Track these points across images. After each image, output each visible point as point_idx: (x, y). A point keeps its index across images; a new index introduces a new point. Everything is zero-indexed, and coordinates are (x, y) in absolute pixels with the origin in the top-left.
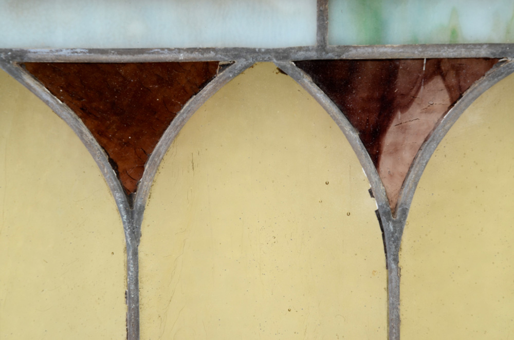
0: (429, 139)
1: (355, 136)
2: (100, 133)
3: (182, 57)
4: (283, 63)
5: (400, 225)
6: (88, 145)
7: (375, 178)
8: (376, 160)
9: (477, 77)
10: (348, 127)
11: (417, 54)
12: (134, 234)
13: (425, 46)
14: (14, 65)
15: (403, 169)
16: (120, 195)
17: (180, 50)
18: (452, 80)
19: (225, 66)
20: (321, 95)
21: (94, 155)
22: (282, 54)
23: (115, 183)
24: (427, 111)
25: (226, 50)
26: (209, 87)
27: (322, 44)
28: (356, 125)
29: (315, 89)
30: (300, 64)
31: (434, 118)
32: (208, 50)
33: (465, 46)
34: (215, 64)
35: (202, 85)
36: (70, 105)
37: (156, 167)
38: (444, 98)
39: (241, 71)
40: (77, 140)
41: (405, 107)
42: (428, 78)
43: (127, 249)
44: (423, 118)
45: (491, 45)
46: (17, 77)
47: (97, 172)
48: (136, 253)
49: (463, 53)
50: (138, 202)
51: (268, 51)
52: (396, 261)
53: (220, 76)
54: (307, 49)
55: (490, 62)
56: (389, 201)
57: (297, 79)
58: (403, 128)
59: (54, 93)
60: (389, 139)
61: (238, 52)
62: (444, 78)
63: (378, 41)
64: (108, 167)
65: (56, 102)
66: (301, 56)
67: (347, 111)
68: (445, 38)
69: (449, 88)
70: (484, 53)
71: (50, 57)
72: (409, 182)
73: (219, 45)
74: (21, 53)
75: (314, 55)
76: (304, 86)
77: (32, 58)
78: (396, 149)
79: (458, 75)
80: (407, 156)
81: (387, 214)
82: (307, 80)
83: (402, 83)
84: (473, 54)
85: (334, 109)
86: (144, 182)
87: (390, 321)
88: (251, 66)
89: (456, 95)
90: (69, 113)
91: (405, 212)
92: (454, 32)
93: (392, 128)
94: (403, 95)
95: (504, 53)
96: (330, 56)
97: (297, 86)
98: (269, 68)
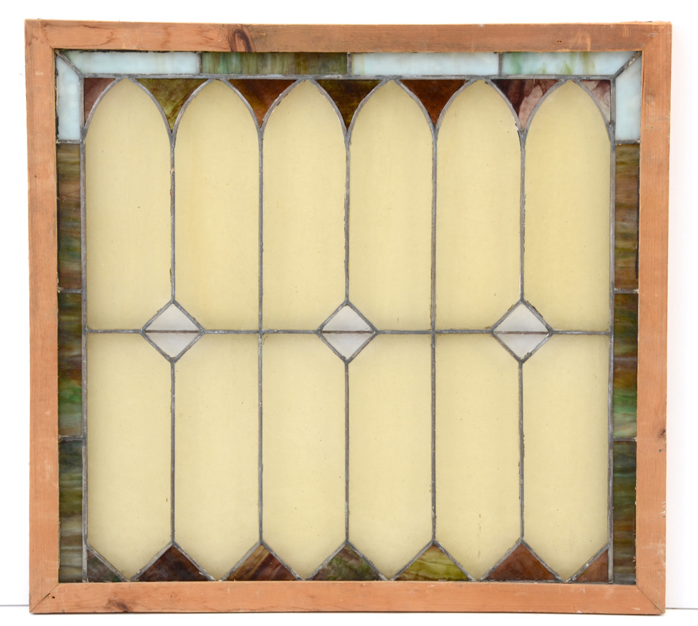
0: (536, 106)
1: (511, 105)
2: (425, 104)
3: (453, 78)
4: (487, 80)
5: (525, 136)
6: (421, 107)
7: (517, 119)
8: (518, 114)
9: (551, 86)
10: (508, 102)
11: (531, 78)
12: (436, 138)
13: (534, 75)
14: (398, 80)
15: (527, 117)
16: (431, 124)
17: (452, 76)
18: (543, 86)
19: (467, 81)
20: (499, 91)
21: (423, 111)
22: (487, 77)
23: (430, 120)
24: (535, 97)
25: (468, 76)
26: (462, 88)
27: (500, 74)
28: (511, 101)
29: (497, 89)
30: (493, 81)
31: (537, 99)
32: (462, 76)
33: (547, 75)
34: (464, 80)
35: (460, 88)
36: (416, 94)
37: (443, 115)
38: (540, 93)
39: (473, 83)
40: (417, 106)
41: (527, 96)
42: (535, 86)
43: (433, 143)
44: (534, 99)
45: (556, 75)
46: (399, 84)
47: (423, 117)
48: (436, 145)
49: (547, 78)
50: (437, 127)
51: (482, 76)
52: (524, 148)
53: (465, 84)
54: (495, 75)
55: (556, 81)
56: (522, 128)
57: (492, 86)
58: (527, 103)
59: (410, 90)
60: (523, 106)
61: (472, 77)
62: (541, 86)
63: (520, 74)
64: (428, 115)
65: (411, 93)
66: (493, 78)
67: (508, 97)
68: (541, 72)
69: (542, 89)
70: (553, 78)
71: (410, 78)
72: (529, 121)
73: (466, 74)
74: (401, 77)
75: (497, 78)
76: (494, 88)
77: (404, 78)
78: (525, 110)
79: (545, 85)
80: (528, 112)
81: (521, 132)
82: (495, 86)
83: (527, 87)
84: (550, 78)
85: (504, 96)
86: (439, 120)
87: (521, 168)
88: (476, 81)
89: (544, 91)
90: (415, 97)
91: (527, 131)
92: (544, 71)
93: (523, 102)
94: (527, 92)
95: (560, 78)
96: (503, 78)
97: (491, 88)
98: (481, 83)
